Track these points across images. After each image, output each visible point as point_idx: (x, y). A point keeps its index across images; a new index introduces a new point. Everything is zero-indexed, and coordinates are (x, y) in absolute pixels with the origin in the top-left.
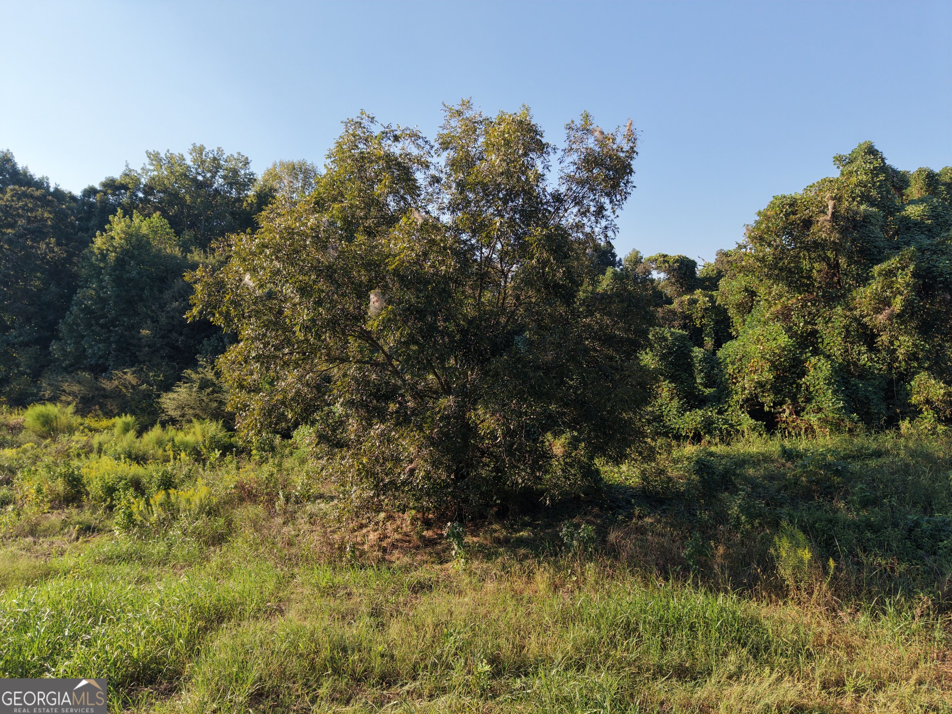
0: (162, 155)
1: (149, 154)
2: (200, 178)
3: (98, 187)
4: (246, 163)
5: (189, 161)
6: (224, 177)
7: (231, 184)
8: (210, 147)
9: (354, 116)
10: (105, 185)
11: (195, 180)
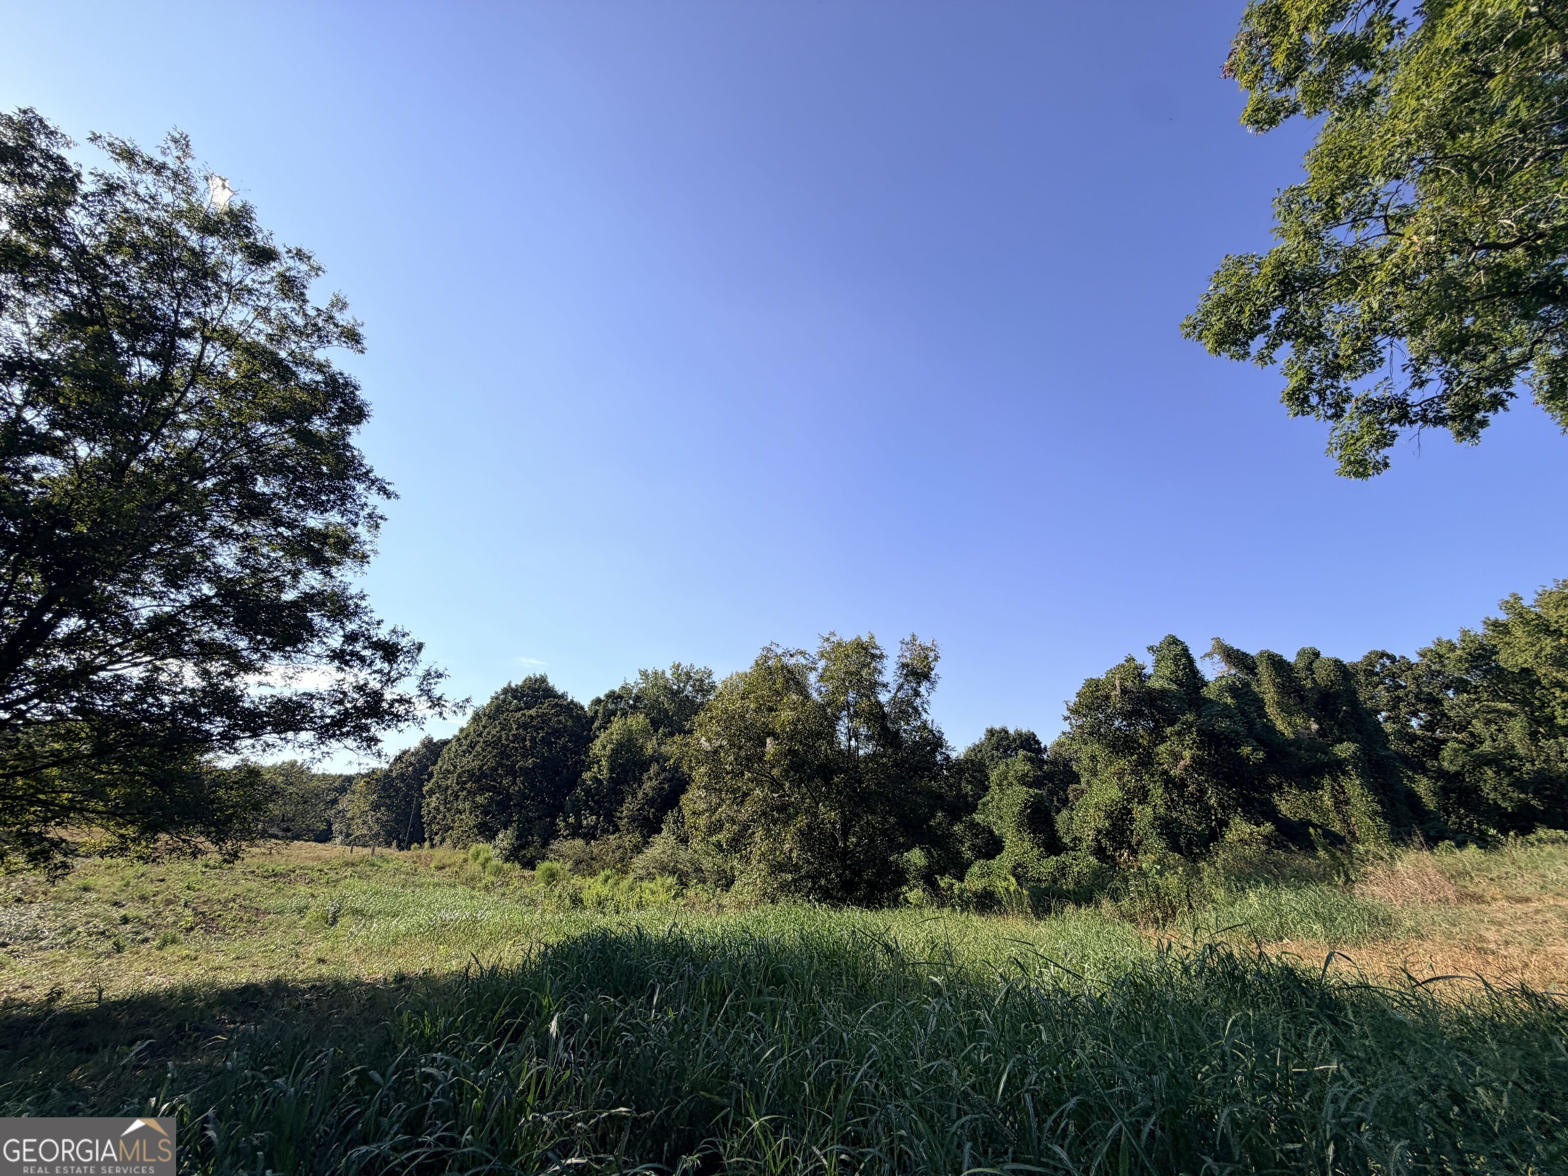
0: (650, 672)
1: (640, 672)
2: (675, 687)
3: (603, 698)
4: (710, 675)
5: (668, 675)
6: (693, 686)
7: (697, 691)
8: (685, 664)
9: (767, 645)
10: (608, 696)
11: (671, 690)
